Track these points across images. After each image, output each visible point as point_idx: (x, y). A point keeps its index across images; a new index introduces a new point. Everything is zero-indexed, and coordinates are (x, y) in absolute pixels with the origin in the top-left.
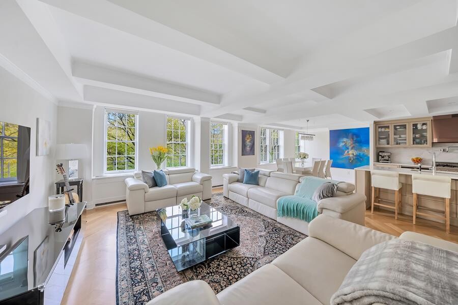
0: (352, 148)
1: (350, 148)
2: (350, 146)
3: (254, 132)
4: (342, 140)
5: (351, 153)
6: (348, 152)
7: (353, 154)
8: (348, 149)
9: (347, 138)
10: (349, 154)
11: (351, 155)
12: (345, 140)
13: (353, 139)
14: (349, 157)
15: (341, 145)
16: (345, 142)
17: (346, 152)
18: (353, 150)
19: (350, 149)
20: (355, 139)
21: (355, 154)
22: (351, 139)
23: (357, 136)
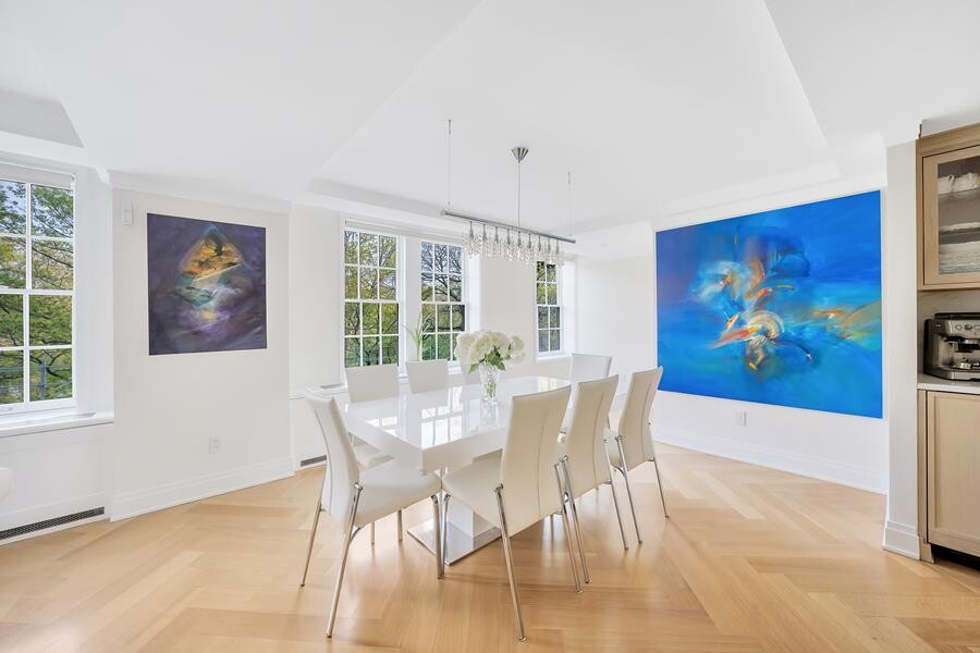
0: (761, 305)
1: (750, 302)
2: (750, 294)
3: (262, 231)
4: (710, 271)
5: (757, 326)
6: (740, 323)
7: (766, 333)
8: (741, 308)
9: (736, 258)
10: (746, 333)
11: (755, 339)
12: (724, 267)
13: (764, 261)
14: (744, 345)
15: (708, 291)
16: (724, 277)
17: (730, 325)
18: (764, 315)
19: (748, 312)
20: (773, 261)
21: (774, 333)
22: (758, 265)
23: (787, 246)
